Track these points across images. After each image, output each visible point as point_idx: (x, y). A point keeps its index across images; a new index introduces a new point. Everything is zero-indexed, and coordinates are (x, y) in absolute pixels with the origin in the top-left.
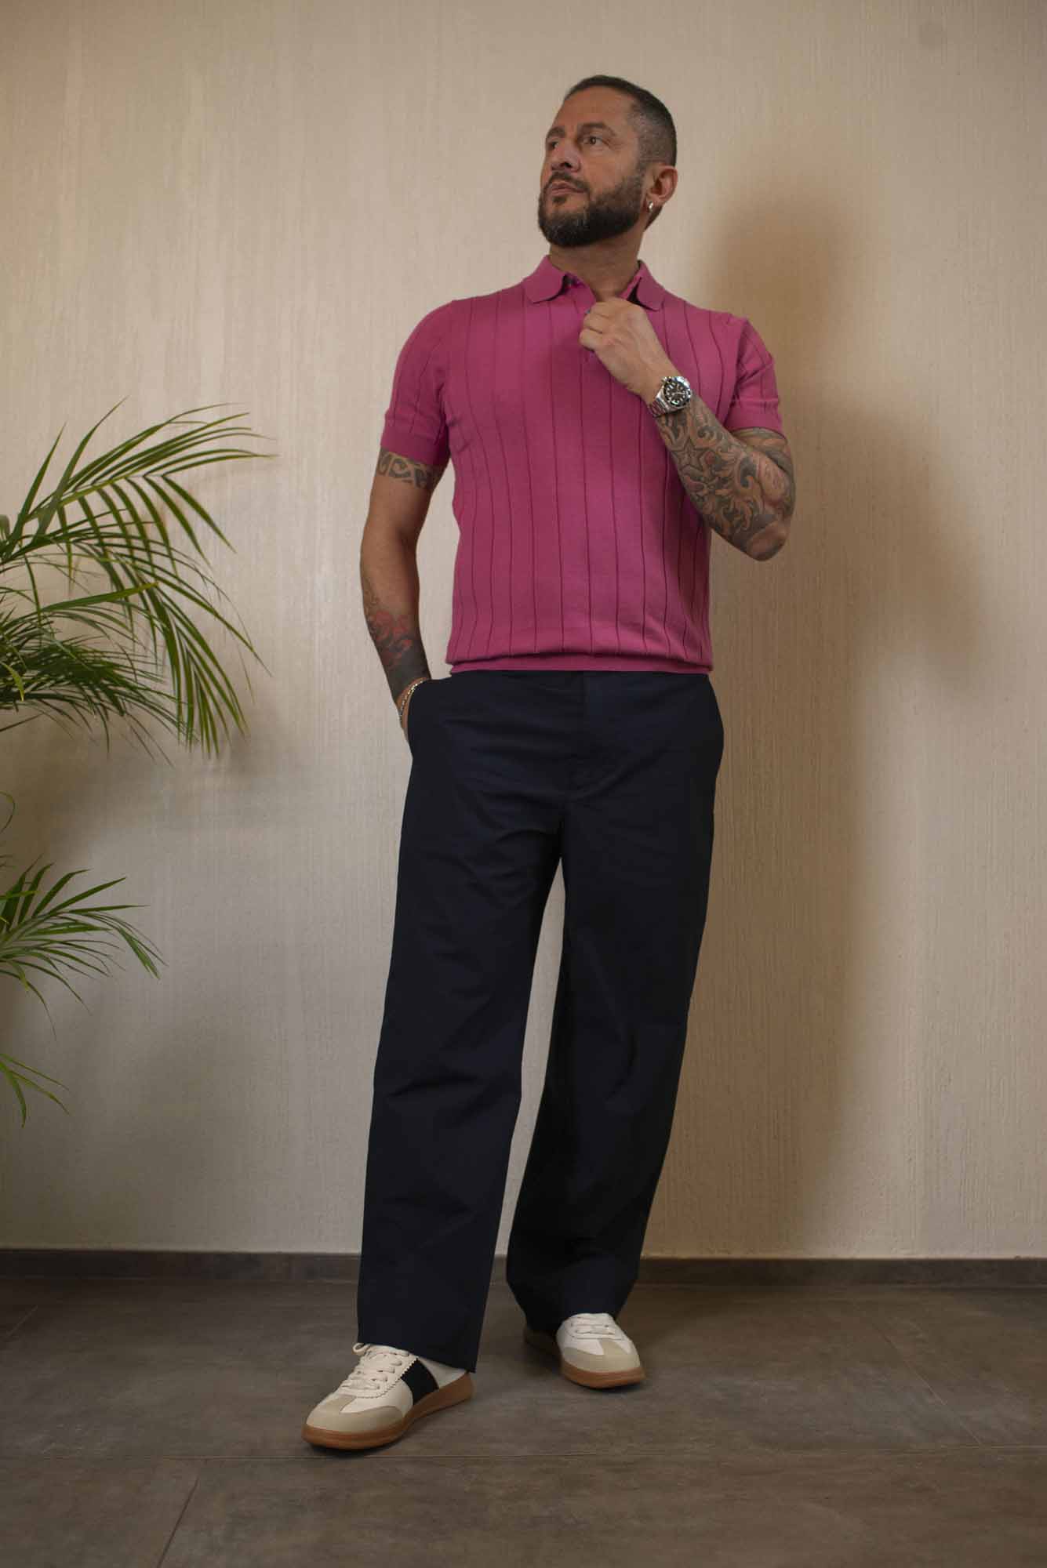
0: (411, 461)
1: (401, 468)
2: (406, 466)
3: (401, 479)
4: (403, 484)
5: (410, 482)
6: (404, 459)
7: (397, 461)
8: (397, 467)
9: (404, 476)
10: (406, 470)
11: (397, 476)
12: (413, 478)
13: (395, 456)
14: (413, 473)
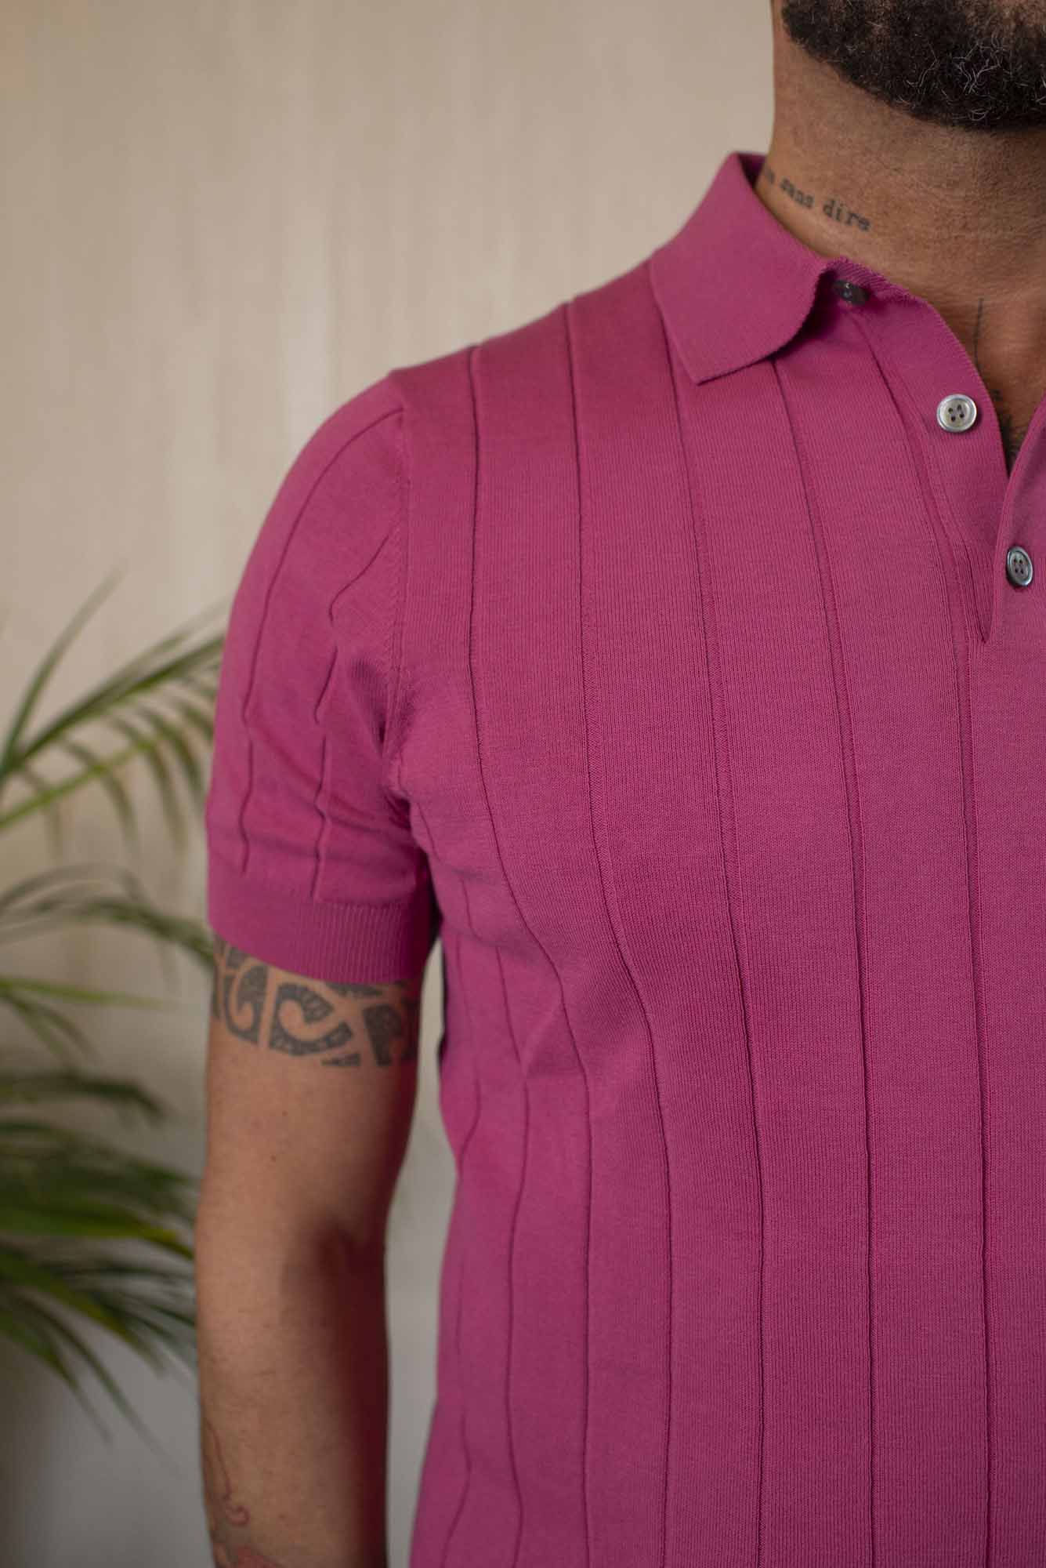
0: (340, 984)
1: (310, 1018)
2: (328, 1008)
3: (318, 1058)
4: (334, 1072)
5: (354, 1060)
6: (319, 987)
7: (288, 992)
8: (293, 1017)
9: (329, 1041)
10: (330, 1023)
11: (301, 1048)
12: (360, 1042)
13: (278, 977)
14: (358, 1026)
